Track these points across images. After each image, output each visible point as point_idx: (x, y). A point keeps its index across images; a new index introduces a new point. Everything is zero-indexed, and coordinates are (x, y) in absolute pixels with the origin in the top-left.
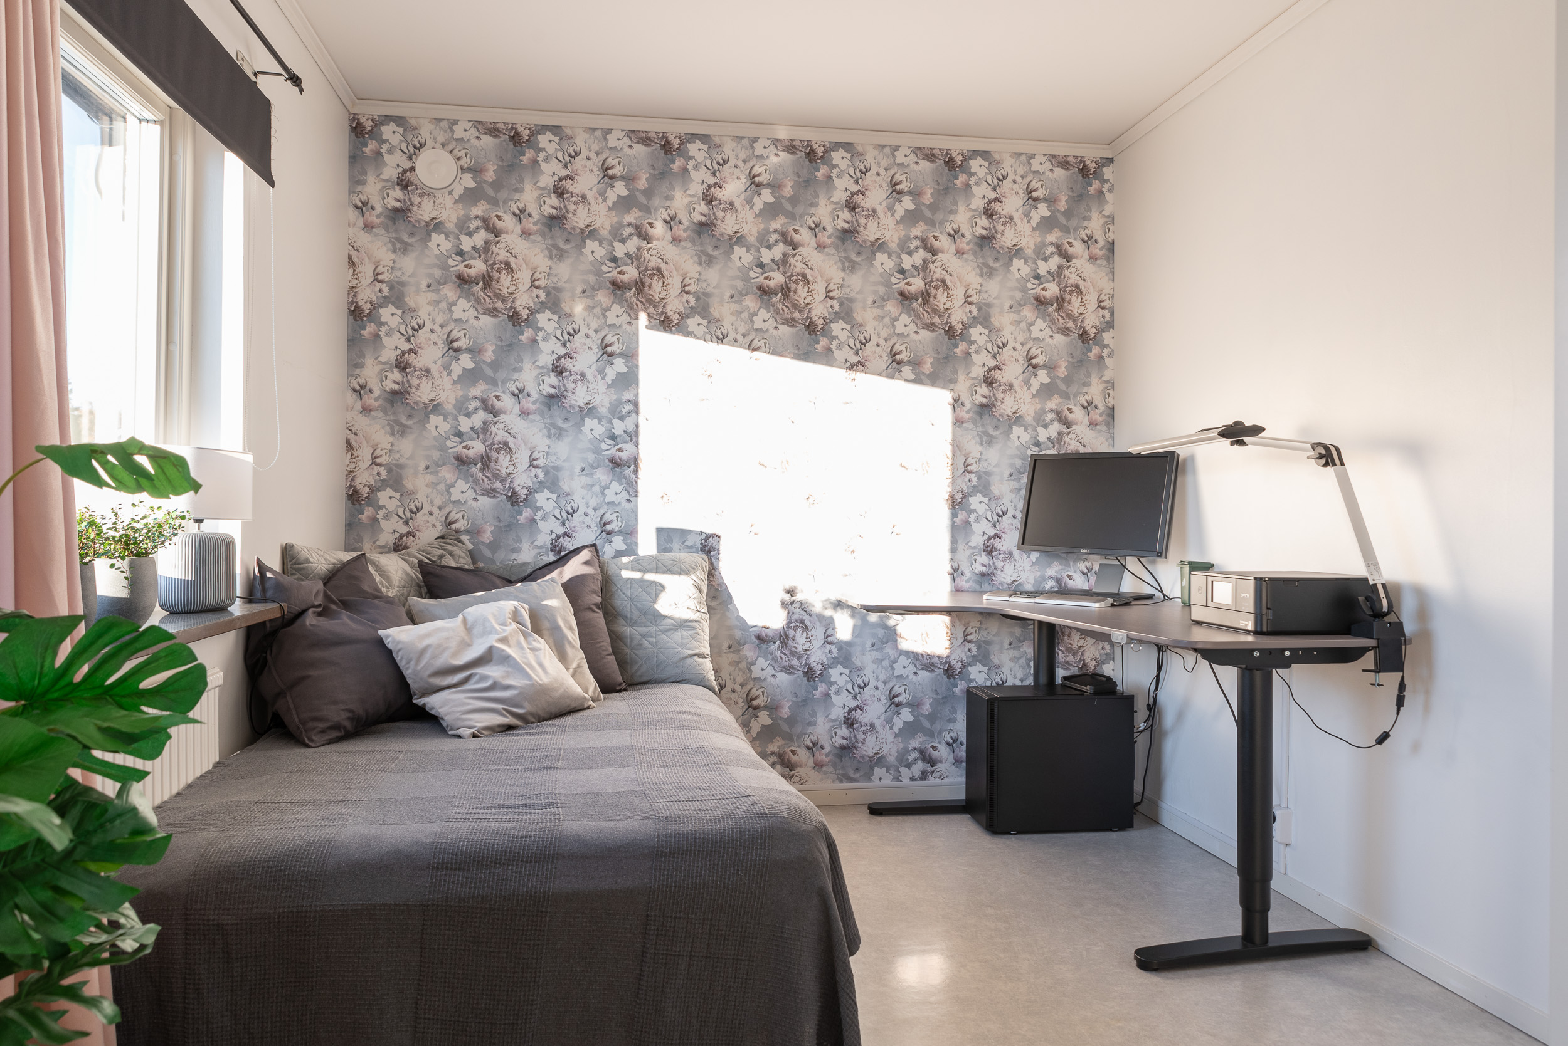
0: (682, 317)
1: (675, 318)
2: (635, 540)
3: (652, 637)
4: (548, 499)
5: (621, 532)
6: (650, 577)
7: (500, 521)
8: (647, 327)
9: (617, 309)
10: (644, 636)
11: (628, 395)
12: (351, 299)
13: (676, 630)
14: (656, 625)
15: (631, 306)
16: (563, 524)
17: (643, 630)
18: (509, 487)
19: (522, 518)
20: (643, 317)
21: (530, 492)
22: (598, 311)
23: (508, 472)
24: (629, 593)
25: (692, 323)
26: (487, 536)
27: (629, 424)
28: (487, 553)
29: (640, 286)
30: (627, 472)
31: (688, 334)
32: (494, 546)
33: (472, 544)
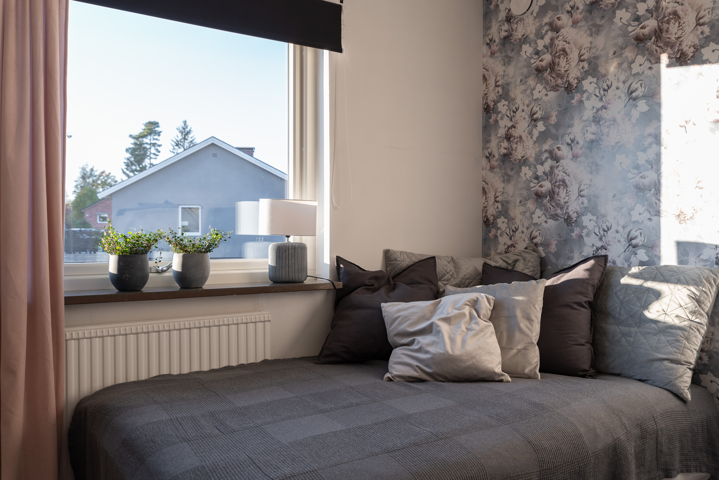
0: (697, 49)
1: (690, 52)
2: (656, 253)
3: (631, 337)
4: (590, 220)
5: (645, 246)
6: (649, 284)
7: (560, 237)
8: (669, 66)
9: (640, 59)
10: (624, 335)
11: (650, 130)
12: (485, 102)
13: (655, 335)
14: (638, 327)
15: (651, 54)
16: (601, 239)
17: (625, 329)
18: (566, 212)
19: (574, 235)
20: (664, 58)
21: (579, 215)
22: (625, 65)
23: (565, 201)
24: (621, 297)
25: (706, 52)
26: (553, 248)
27: (651, 154)
28: (553, 259)
29: (658, 33)
30: (649, 195)
31: (704, 62)
32: (557, 255)
33: (545, 253)
